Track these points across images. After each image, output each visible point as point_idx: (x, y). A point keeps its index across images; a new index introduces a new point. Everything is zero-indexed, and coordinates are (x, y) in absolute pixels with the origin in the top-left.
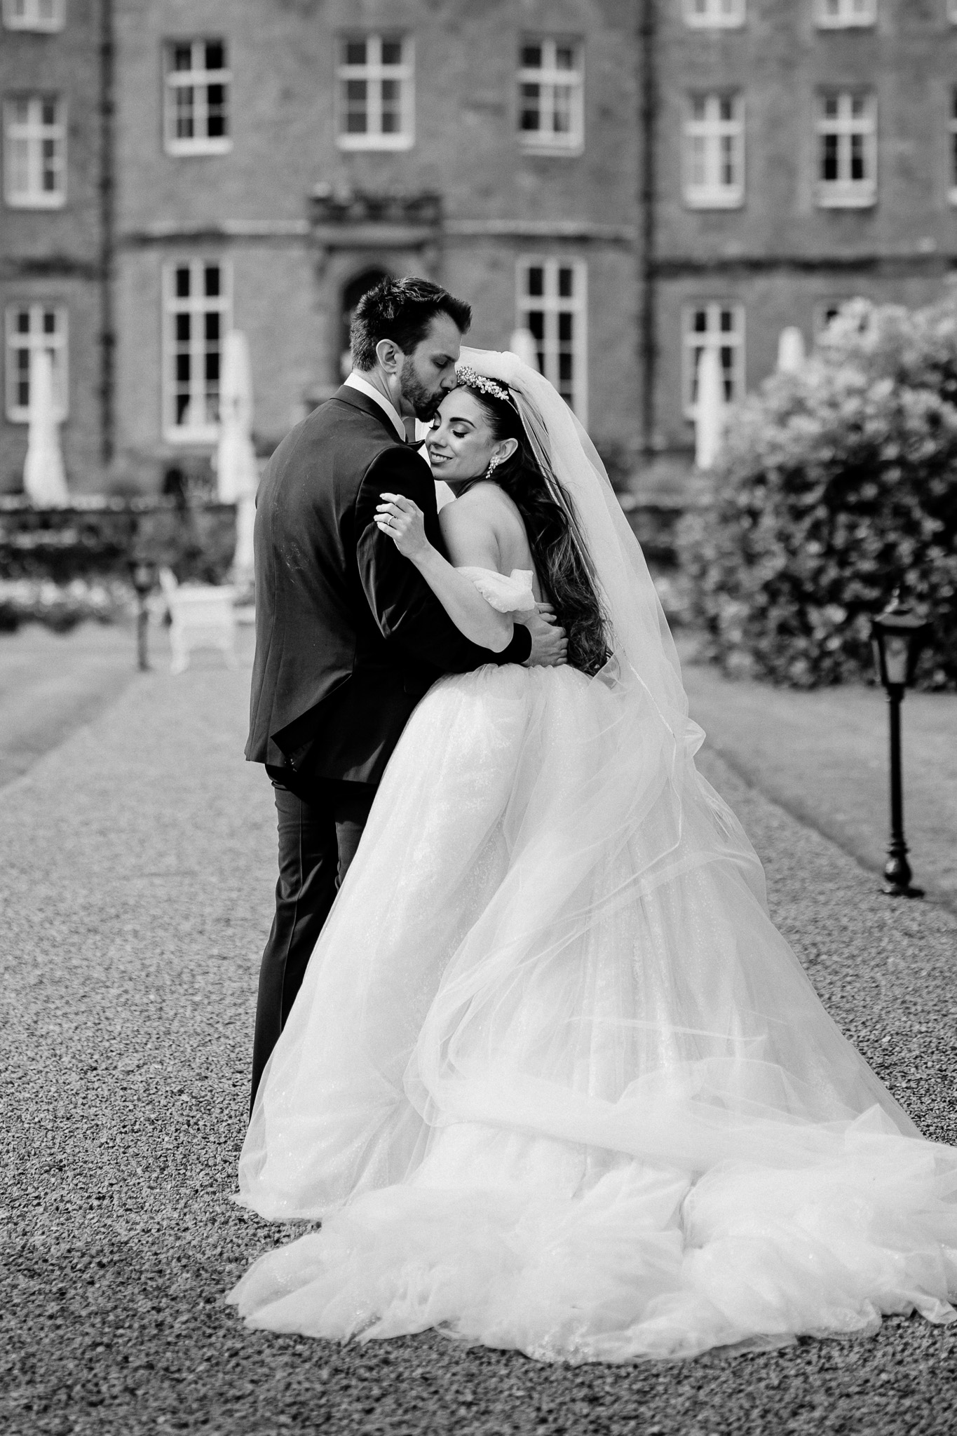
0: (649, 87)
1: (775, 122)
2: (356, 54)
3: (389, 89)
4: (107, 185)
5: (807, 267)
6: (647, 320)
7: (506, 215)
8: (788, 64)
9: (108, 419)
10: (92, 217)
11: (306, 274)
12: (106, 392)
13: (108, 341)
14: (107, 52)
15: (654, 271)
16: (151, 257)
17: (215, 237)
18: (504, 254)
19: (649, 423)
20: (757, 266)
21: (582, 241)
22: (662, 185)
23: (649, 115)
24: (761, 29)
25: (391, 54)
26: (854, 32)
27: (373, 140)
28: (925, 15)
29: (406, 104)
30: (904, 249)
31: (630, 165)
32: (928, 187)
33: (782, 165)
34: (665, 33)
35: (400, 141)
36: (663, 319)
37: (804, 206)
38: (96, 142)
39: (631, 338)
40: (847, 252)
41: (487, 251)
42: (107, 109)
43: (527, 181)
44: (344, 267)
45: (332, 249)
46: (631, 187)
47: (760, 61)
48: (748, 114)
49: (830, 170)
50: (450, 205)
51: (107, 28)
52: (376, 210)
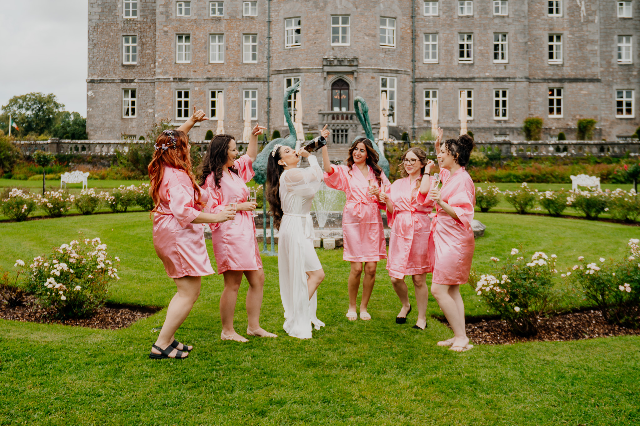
0: (413, 32)
1: (447, 41)
2: (335, 21)
3: (344, 30)
4: (269, 57)
5: (457, 80)
6: (413, 94)
7: (376, 65)
8: (451, 26)
9: (269, 120)
10: (266, 65)
11: (322, 80)
12: (268, 113)
13: (269, 99)
14: (270, 22)
15: (415, 81)
16: (281, 76)
17: (298, 70)
18: (375, 75)
19: (414, 121)
20: (442, 79)
21: (396, 71)
22: (417, 57)
23: (414, 40)
24: (443, 16)
25: (345, 21)
26: (468, 17)
27: (340, 44)
28: (487, 13)
29: (349, 35)
30: (482, 75)
31: (409, 52)
32: (488, 59)
33: (449, 53)
34: (418, 17)
35: (347, 44)
36: (417, 93)
37: (455, 63)
38: (267, 46)
39: (409, 99)
40: (467, 76)
41: (371, 74)
42: (270, 38)
43: (382, 55)
44: (332, 79)
45: (328, 73)
46: (409, 58)
47: (443, 25)
48: (439, 40)
49: (462, 55)
50: (360, 62)
51: (269, 16)
52: (341, 63)
